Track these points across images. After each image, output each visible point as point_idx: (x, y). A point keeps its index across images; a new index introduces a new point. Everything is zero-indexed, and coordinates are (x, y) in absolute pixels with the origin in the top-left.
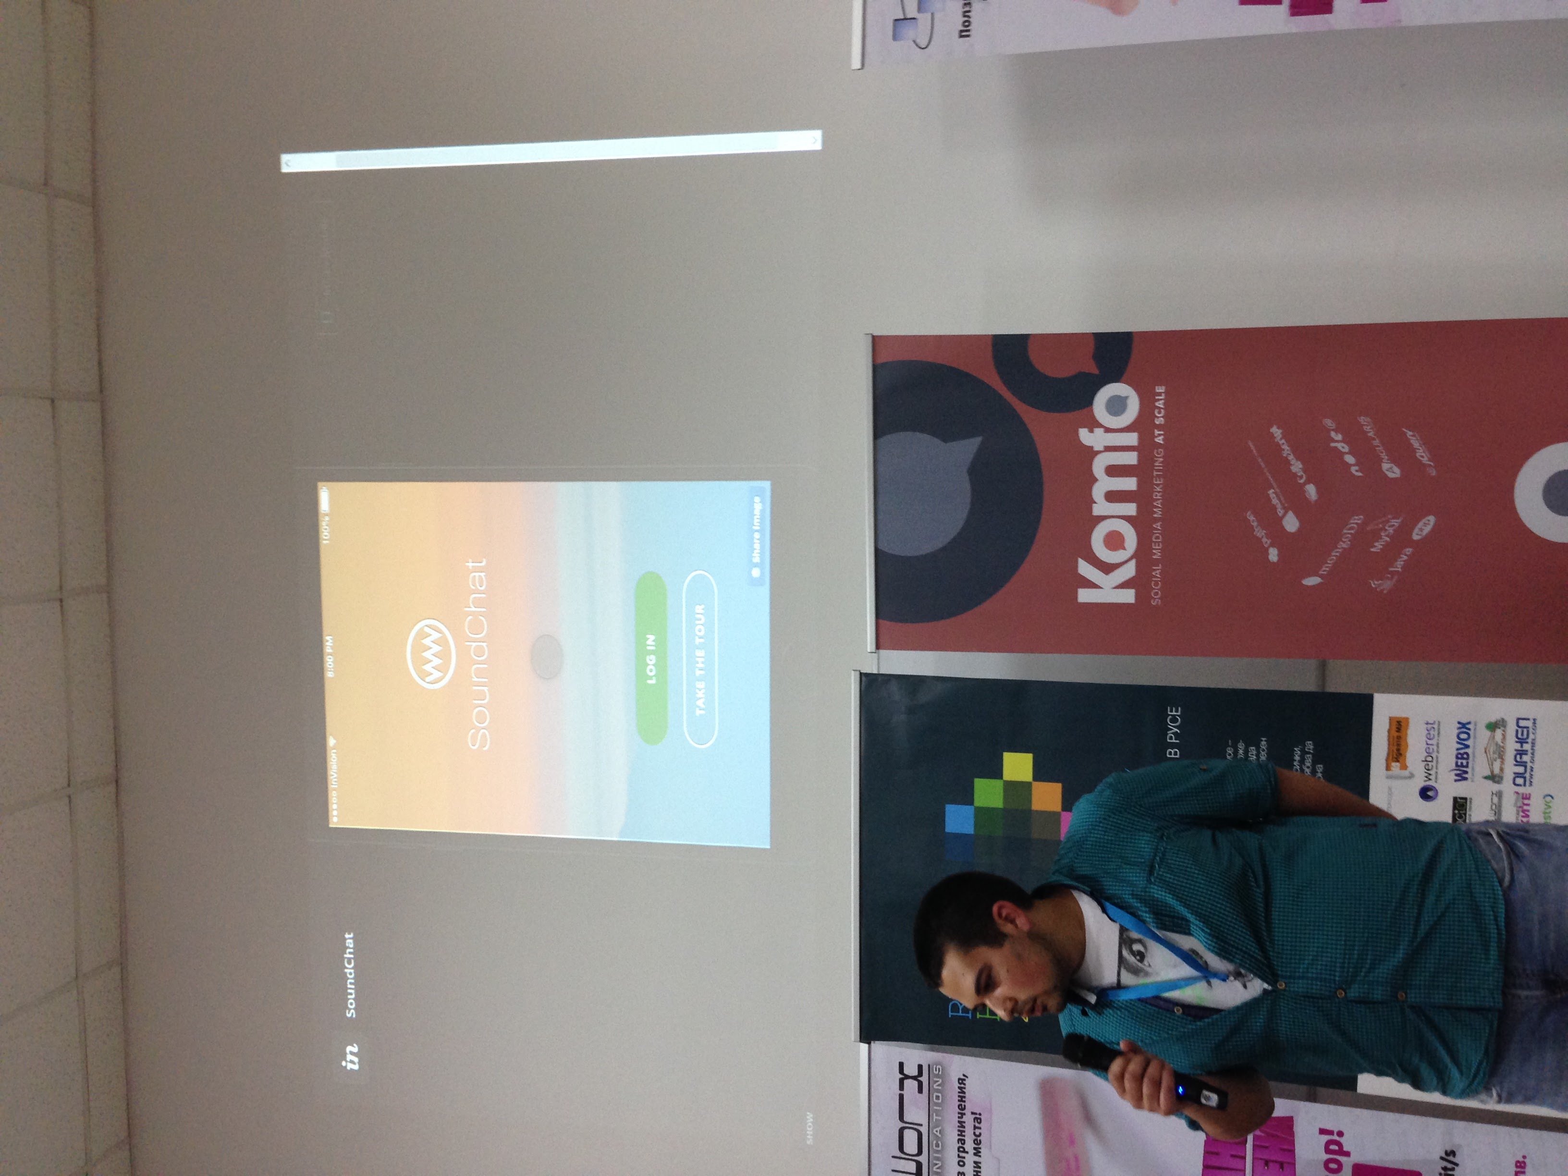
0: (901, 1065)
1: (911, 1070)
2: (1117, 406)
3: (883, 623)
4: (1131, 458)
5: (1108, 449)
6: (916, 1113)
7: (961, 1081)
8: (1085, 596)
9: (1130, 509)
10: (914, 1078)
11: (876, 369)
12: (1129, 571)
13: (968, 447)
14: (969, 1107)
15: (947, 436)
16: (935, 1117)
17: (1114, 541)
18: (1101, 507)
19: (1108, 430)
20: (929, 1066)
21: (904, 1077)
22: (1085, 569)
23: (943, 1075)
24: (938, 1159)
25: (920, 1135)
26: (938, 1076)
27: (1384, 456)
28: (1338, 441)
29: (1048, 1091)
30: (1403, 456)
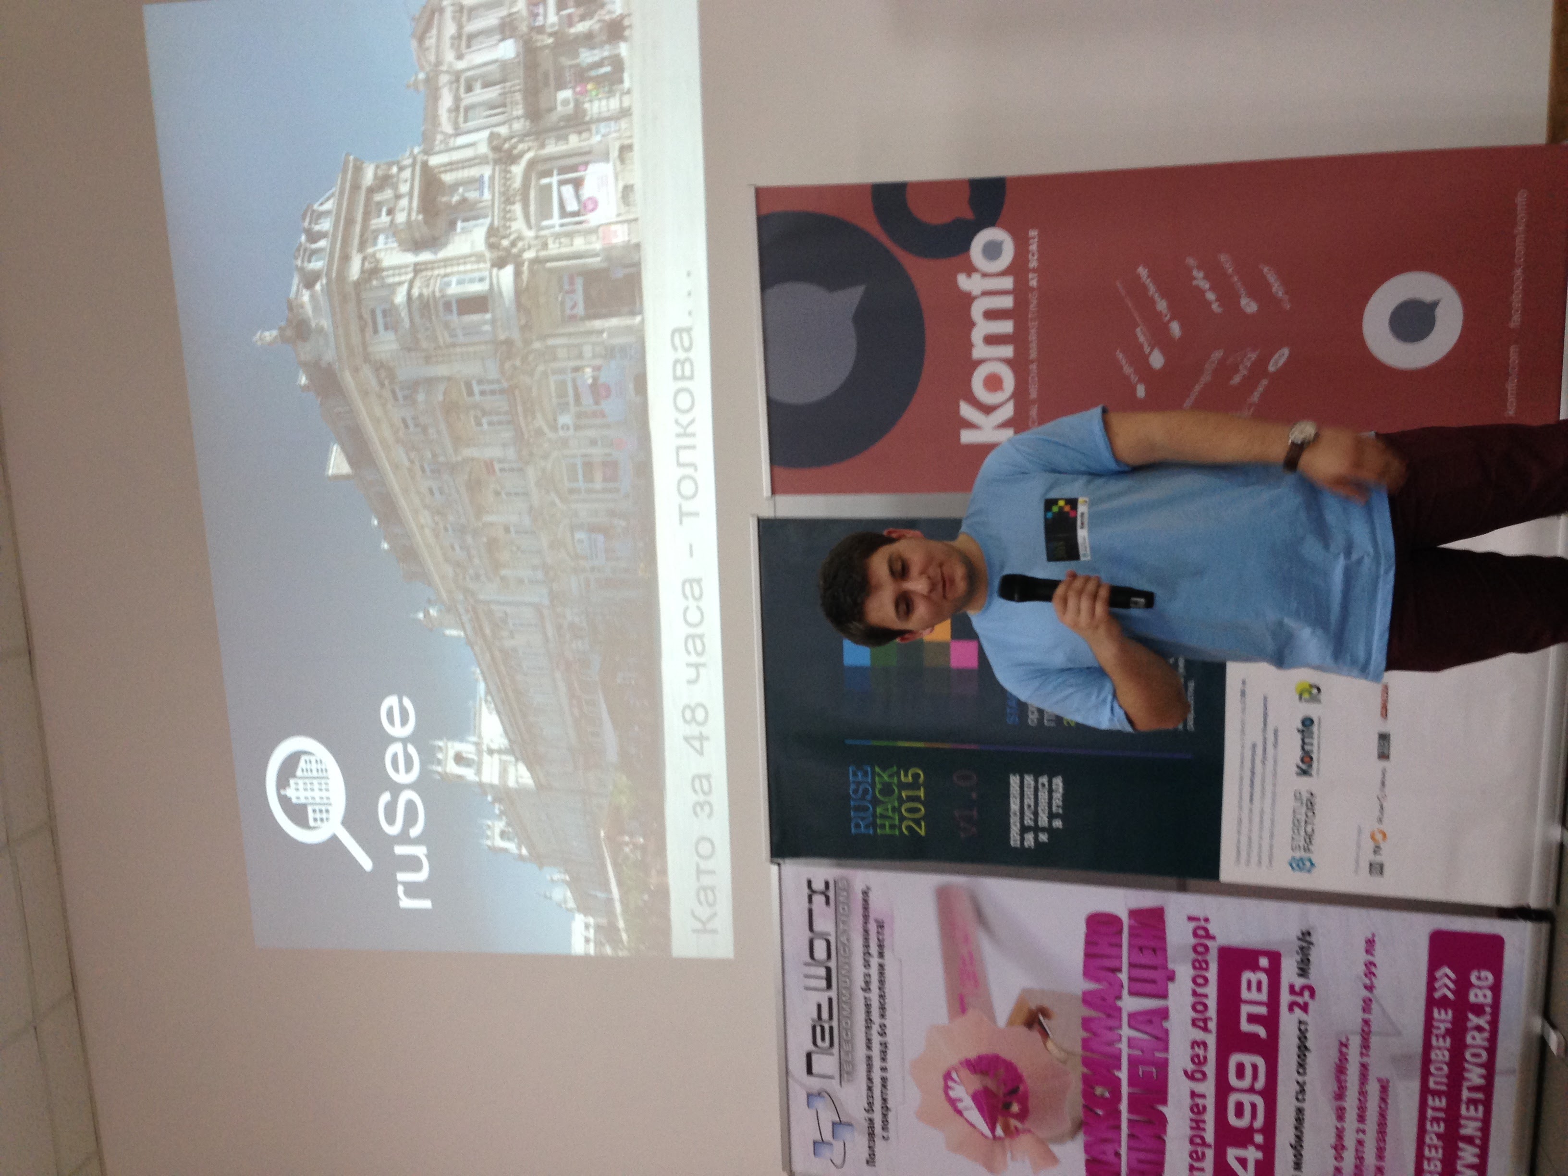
0: (809, 883)
1: (818, 885)
2: (992, 251)
3: (777, 469)
4: (1007, 302)
5: (985, 293)
6: (825, 923)
7: (865, 893)
8: (967, 437)
9: (1008, 351)
10: (823, 893)
11: (763, 221)
12: (1007, 411)
13: (852, 296)
14: (872, 916)
16: (841, 926)
17: (993, 383)
18: (980, 350)
19: (985, 275)
20: (835, 882)
21: (812, 892)
22: (966, 411)
23: (848, 888)
24: (847, 963)
25: (828, 943)
26: (844, 890)
27: (1243, 292)
28: (1200, 280)
29: (944, 896)
30: (1259, 291)
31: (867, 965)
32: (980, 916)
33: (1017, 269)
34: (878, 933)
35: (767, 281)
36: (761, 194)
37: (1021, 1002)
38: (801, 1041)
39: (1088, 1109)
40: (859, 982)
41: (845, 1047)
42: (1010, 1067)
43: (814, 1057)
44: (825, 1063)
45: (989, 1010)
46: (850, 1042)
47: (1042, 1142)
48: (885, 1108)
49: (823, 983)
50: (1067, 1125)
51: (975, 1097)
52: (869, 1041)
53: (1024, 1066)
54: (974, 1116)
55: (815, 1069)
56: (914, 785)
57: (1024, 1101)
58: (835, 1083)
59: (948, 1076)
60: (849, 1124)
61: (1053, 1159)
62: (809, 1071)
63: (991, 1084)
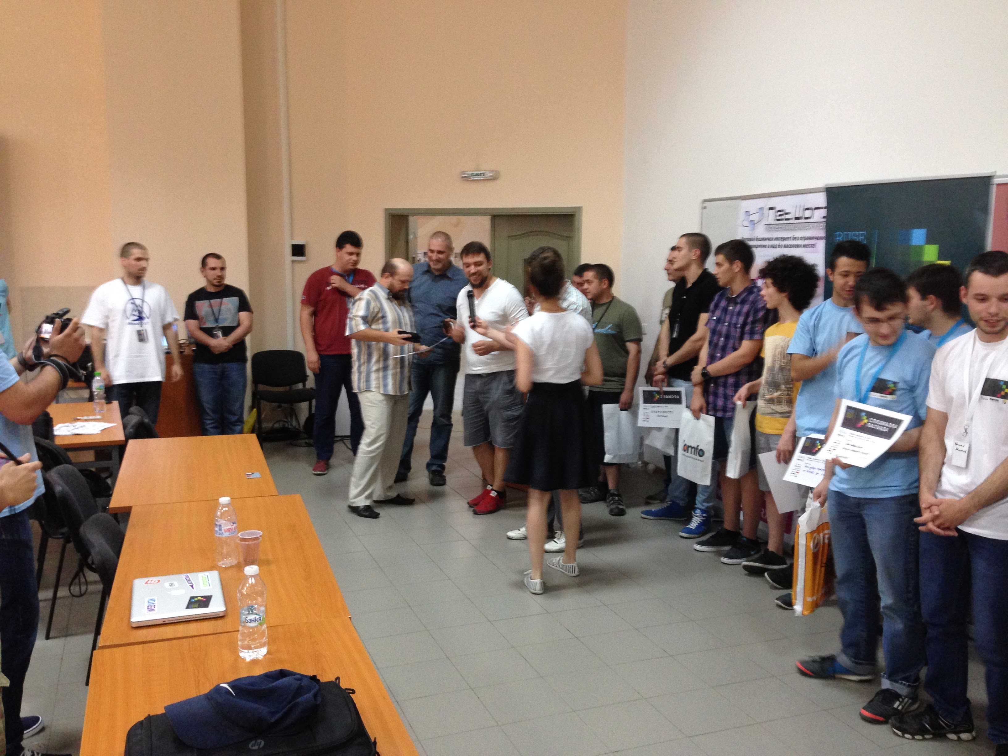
16: (815, 225)
24: (802, 228)
25: (811, 218)
31: (802, 238)
34: (811, 245)
38: (779, 203)
41: (776, 226)
43: (773, 211)
46: (777, 230)
49: (797, 216)
52: (776, 239)
55: (771, 211)
58: (765, 222)
60: (753, 229)
62: (771, 209)
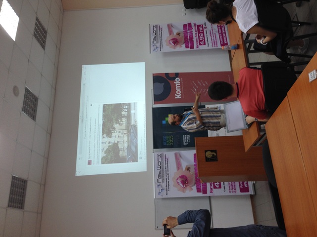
2: (178, 80)
4: (179, 84)
5: (177, 84)
6: (160, 160)
7: (165, 155)
8: (176, 98)
9: (180, 89)
10: (160, 156)
11: (153, 77)
12: (180, 95)
13: (163, 84)
14: (166, 158)
15: (161, 83)
16: (162, 160)
17: (179, 92)
18: (177, 89)
19: (177, 82)
20: (161, 154)
21: (158, 156)
22: (176, 95)
26: (163, 155)
27: (203, 84)
28: (199, 82)
29: (176, 154)
30: (205, 84)
31: (166, 165)
32: (181, 156)
33: (180, 81)
34: (167, 160)
35: (154, 83)
36: (153, 74)
37: (186, 167)
39: (196, 181)
40: (165, 168)
42: (185, 176)
44: (160, 180)
45: (182, 169)
46: (164, 177)
47: (191, 187)
48: (169, 186)
49: (160, 168)
50: (193, 184)
51: (181, 182)
52: (166, 176)
53: (187, 176)
54: (181, 185)
56: (171, 138)
57: (188, 181)
58: (161, 183)
59: (177, 179)
60: (164, 189)
61: (192, 189)
62: (158, 182)
63: (183, 179)
